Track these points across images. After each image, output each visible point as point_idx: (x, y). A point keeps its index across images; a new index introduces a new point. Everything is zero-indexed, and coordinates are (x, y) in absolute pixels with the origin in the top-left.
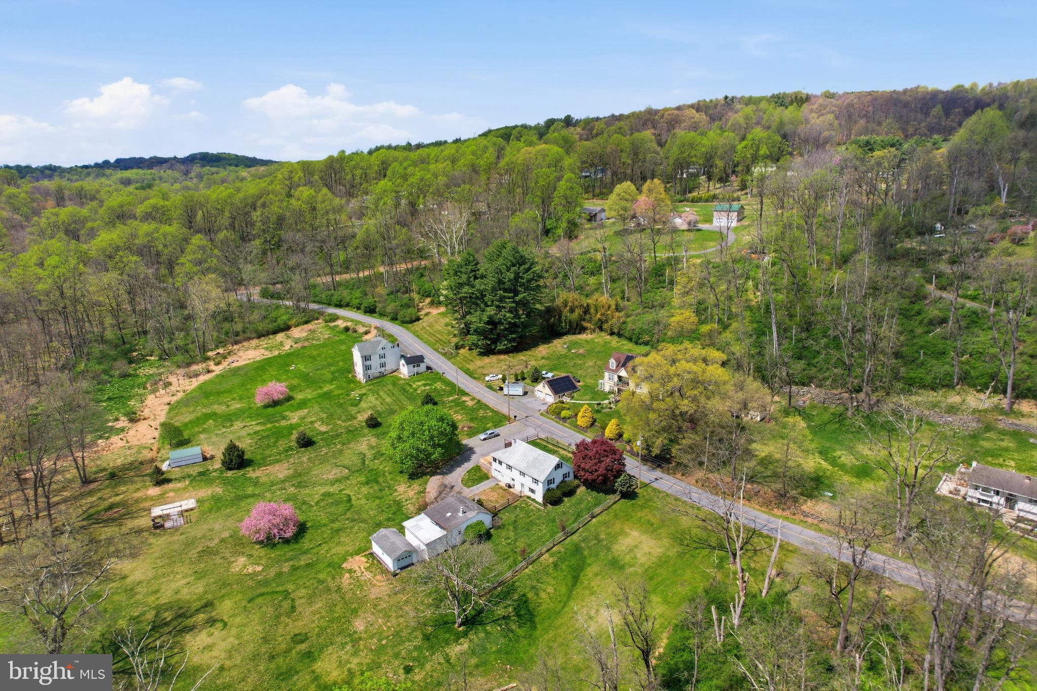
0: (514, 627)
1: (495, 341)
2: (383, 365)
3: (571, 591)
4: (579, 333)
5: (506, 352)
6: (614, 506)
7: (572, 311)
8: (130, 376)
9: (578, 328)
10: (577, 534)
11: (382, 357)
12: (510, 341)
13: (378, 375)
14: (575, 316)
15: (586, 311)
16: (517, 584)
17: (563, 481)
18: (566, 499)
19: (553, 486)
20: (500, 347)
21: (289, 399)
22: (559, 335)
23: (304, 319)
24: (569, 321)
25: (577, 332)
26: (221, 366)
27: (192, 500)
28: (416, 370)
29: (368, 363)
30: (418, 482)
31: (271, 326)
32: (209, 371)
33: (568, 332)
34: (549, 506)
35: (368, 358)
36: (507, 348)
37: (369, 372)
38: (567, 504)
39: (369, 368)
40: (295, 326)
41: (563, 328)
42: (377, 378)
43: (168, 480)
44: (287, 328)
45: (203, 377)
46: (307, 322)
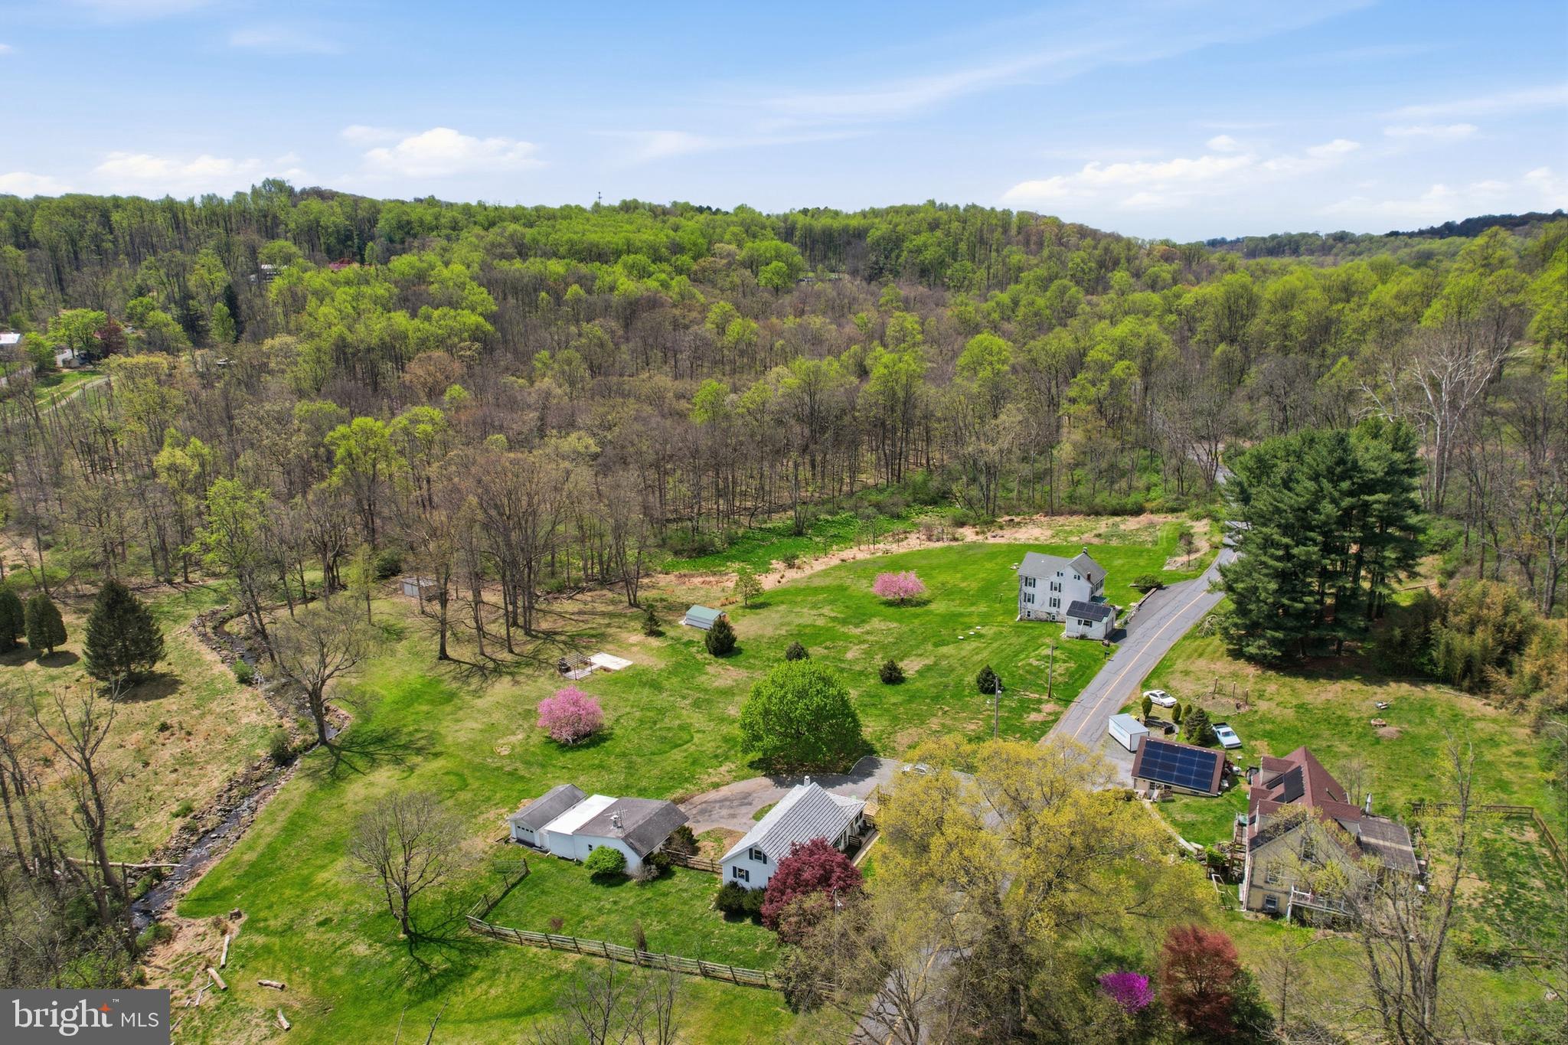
2: (1052, 602)
4: (1472, 691)
5: (1262, 662)
7: (1472, 627)
9: (1470, 678)
11: (1053, 587)
12: (1275, 643)
13: (1045, 616)
14: (1472, 643)
15: (1514, 643)
18: (747, 922)
20: (1254, 649)
21: (926, 603)
22: (1419, 675)
23: (1169, 505)
24: (1449, 651)
25: (1466, 683)
26: (980, 537)
27: (630, 663)
28: (1083, 629)
29: (1029, 590)
30: (747, 770)
31: (1114, 501)
32: (955, 539)
33: (1446, 680)
34: (722, 914)
35: (1030, 582)
36: (1265, 656)
37: (1029, 605)
38: (734, 928)
39: (1030, 599)
40: (1152, 512)
41: (1431, 661)
42: (1041, 621)
43: (660, 634)
44: (1138, 511)
45: (939, 544)
46: (1173, 510)
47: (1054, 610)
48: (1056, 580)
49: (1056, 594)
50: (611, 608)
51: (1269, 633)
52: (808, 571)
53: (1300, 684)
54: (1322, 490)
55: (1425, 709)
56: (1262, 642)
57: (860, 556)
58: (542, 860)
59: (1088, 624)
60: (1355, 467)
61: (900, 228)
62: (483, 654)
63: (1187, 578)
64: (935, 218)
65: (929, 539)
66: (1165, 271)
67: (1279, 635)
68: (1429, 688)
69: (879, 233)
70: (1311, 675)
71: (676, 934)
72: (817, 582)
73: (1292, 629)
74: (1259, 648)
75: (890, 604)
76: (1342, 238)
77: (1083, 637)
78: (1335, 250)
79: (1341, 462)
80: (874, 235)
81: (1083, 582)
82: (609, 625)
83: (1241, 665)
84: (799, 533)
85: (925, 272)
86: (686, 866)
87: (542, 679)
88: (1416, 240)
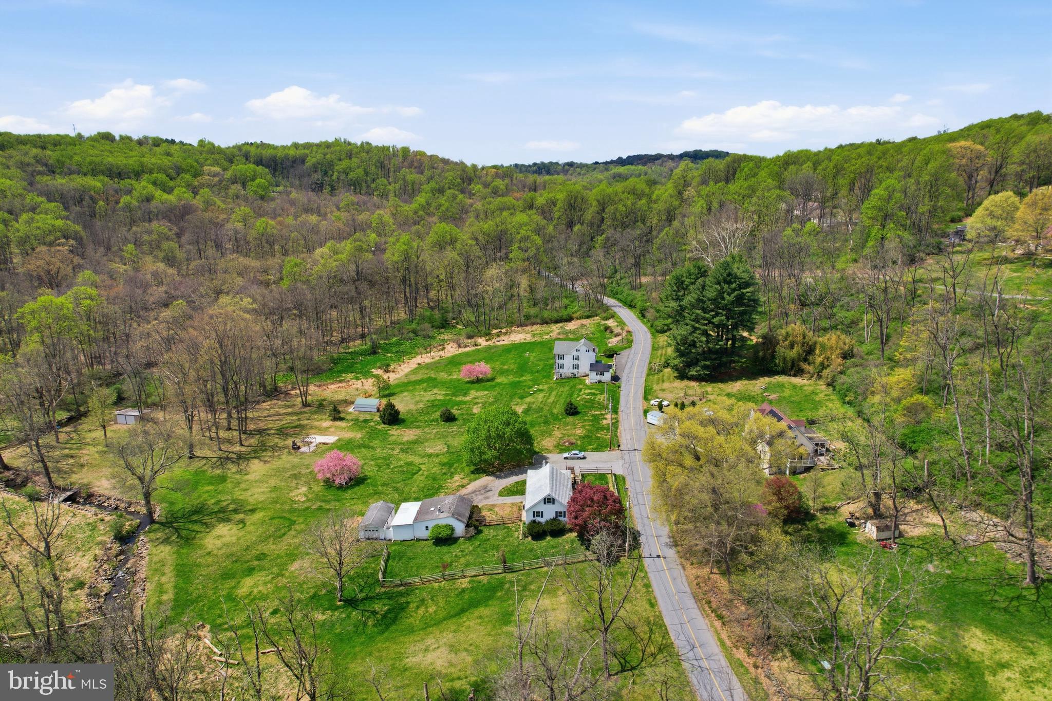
0: (370, 623)
1: (689, 365)
2: (576, 367)
3: (445, 619)
4: (795, 375)
5: (698, 379)
6: (578, 565)
7: (792, 346)
8: (429, 337)
9: (794, 369)
10: (515, 574)
11: (575, 358)
12: (705, 367)
13: (570, 375)
14: (793, 353)
15: (810, 350)
16: (417, 591)
17: (555, 519)
18: (549, 538)
19: (539, 519)
20: (693, 372)
21: (493, 379)
22: (770, 372)
23: (587, 314)
24: (785, 359)
25: (792, 373)
26: (489, 343)
27: (337, 438)
28: (599, 377)
29: (561, 362)
30: (473, 476)
31: (555, 315)
32: (476, 345)
33: (783, 372)
34: (530, 538)
35: (561, 357)
36: (700, 375)
37: (561, 370)
38: (543, 543)
39: (562, 367)
40: (577, 319)
41: (775, 365)
42: (568, 378)
43: (342, 419)
44: (569, 319)
45: (467, 349)
46: (588, 317)
47: (575, 371)
48: (576, 354)
49: (576, 362)
50: (290, 410)
51: (703, 363)
52: (402, 374)
53: (721, 385)
54: (722, 288)
55: (781, 386)
56: (698, 368)
57: (428, 361)
58: (391, 545)
59: (602, 374)
60: (736, 277)
61: (328, 156)
62: (221, 450)
63: (626, 348)
64: (347, 151)
65: (459, 346)
66: (500, 183)
67: (708, 363)
68: (777, 377)
69: (314, 160)
70: (722, 381)
71: (514, 554)
72: (413, 378)
73: (715, 359)
74: (697, 371)
75: (472, 382)
76: (571, 164)
77: (600, 382)
78: (570, 172)
79: (729, 275)
80: (310, 162)
81: (591, 353)
82: (299, 420)
83: (686, 382)
84: (374, 353)
85: (355, 185)
86: (485, 525)
87: (284, 457)
88: (611, 166)
